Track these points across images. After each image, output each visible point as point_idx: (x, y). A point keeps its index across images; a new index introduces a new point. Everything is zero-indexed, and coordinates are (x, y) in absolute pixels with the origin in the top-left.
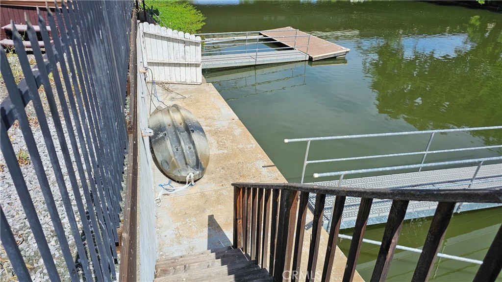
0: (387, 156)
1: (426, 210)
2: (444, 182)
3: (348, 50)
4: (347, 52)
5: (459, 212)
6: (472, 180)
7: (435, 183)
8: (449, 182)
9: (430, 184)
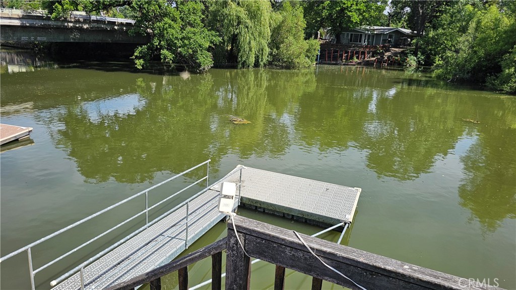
0: (115, 228)
1: (164, 260)
2: (169, 229)
3: (31, 129)
4: (30, 131)
5: (187, 248)
6: (186, 217)
7: (162, 233)
8: (172, 227)
9: (159, 236)
